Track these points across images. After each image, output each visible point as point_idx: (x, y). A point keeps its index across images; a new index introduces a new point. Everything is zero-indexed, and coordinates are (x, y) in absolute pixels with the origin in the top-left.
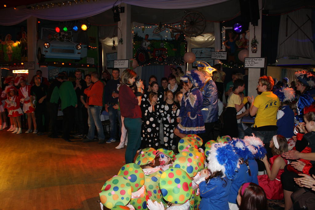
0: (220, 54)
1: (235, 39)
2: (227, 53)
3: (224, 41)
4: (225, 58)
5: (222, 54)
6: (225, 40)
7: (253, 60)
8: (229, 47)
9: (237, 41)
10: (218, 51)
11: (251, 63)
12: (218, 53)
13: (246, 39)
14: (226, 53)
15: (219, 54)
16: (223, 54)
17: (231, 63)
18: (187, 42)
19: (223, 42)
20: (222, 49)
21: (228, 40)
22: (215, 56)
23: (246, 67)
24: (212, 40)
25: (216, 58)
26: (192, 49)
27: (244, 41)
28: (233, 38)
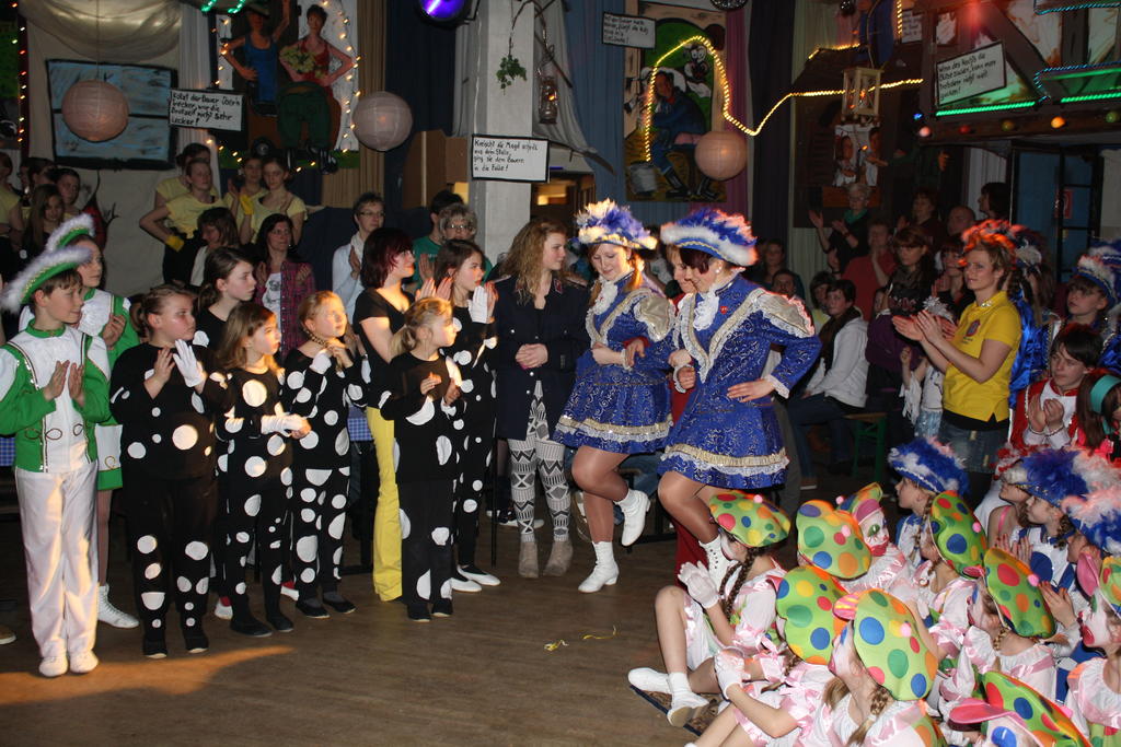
0: (210, 105)
1: (276, 36)
2: (243, 100)
3: (224, 40)
4: (235, 124)
5: (219, 104)
6: (229, 36)
7: (505, 148)
8: (247, 73)
9: (285, 50)
10: (200, 87)
11: (497, 160)
12: (199, 95)
13: (326, 43)
14: (239, 98)
15: (207, 100)
16: (227, 102)
17: (262, 149)
18: (23, 23)
19: (219, 43)
20: (215, 75)
21: (244, 40)
22: (187, 109)
23: (476, 174)
24: (166, 29)
25: (193, 118)
26: (47, 63)
27: (319, 52)
28: (267, 31)
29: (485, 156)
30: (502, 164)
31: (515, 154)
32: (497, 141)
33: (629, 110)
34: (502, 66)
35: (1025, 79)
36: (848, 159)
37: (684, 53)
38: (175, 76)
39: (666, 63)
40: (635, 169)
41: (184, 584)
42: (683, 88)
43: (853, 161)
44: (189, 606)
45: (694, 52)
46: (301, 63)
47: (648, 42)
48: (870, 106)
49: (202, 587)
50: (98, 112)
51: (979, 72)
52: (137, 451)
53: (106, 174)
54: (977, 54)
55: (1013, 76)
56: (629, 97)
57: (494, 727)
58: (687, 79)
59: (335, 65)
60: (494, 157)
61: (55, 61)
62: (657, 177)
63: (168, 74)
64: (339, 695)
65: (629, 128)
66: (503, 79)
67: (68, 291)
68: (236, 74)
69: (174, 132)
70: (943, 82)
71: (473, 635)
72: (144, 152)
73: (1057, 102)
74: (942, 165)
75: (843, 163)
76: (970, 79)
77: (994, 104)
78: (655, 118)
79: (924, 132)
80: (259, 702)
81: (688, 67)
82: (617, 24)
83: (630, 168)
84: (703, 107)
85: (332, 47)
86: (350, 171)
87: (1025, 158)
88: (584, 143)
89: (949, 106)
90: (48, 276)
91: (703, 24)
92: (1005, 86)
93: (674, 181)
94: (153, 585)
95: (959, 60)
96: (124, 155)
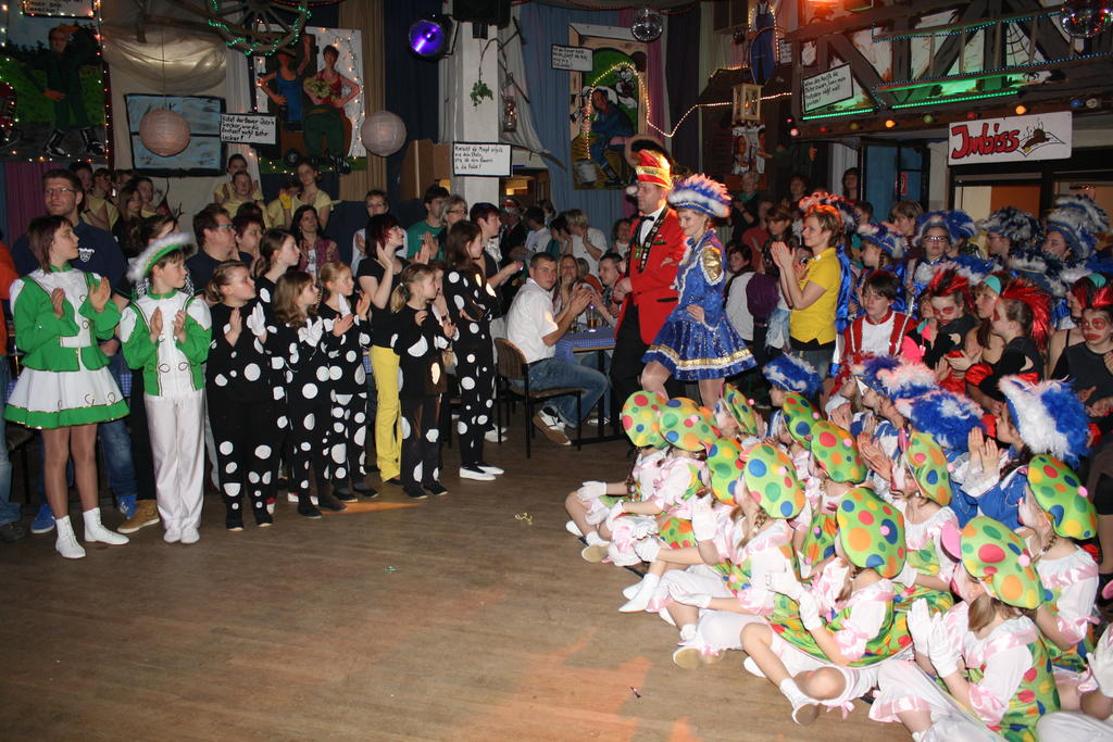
0: (251, 125)
1: (300, 70)
3: (260, 75)
4: (271, 139)
5: (258, 124)
6: (264, 71)
7: (478, 151)
8: (278, 100)
9: (307, 81)
10: (243, 112)
11: (473, 160)
12: (243, 118)
13: (339, 74)
14: (274, 119)
15: (249, 122)
16: (264, 123)
17: (292, 157)
18: (106, 66)
19: (257, 77)
20: (254, 102)
21: (276, 74)
22: (234, 129)
23: (457, 172)
24: (216, 68)
25: (239, 135)
26: (125, 96)
27: (334, 81)
28: (293, 67)
29: (463, 158)
30: (478, 164)
31: (486, 156)
32: (472, 146)
33: (574, 119)
34: (474, 89)
35: (866, 91)
36: (742, 154)
37: (615, 75)
38: (223, 103)
39: (601, 83)
40: (580, 165)
41: (254, 477)
42: (616, 102)
43: (747, 154)
44: (258, 493)
45: (623, 73)
46: (320, 90)
47: (587, 66)
48: (754, 114)
49: (267, 479)
50: (166, 133)
51: (833, 86)
52: (221, 381)
53: (174, 181)
54: (831, 73)
55: (858, 89)
56: (574, 109)
57: (481, 567)
58: (618, 94)
59: (346, 91)
60: (470, 158)
61: (131, 95)
62: (597, 170)
63: (218, 102)
64: (370, 551)
65: (574, 133)
66: (476, 99)
67: (177, 264)
68: (270, 100)
69: (224, 146)
70: (808, 94)
71: (464, 509)
72: (201, 163)
73: (890, 108)
74: (812, 156)
75: (739, 156)
76: (827, 92)
77: (845, 111)
78: (594, 126)
79: (794, 133)
80: (312, 556)
81: (618, 85)
82: (563, 53)
83: (576, 164)
84: (631, 117)
85: (344, 77)
86: (360, 172)
87: (871, 149)
88: (540, 146)
89: (813, 112)
90: (160, 256)
91: (630, 52)
92: (852, 97)
93: (611, 173)
94: (232, 478)
95: (819, 77)
96: (187, 166)
